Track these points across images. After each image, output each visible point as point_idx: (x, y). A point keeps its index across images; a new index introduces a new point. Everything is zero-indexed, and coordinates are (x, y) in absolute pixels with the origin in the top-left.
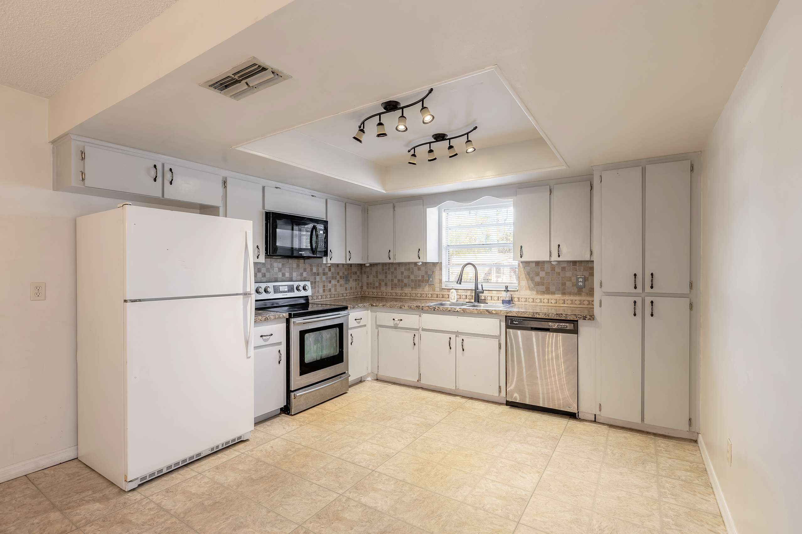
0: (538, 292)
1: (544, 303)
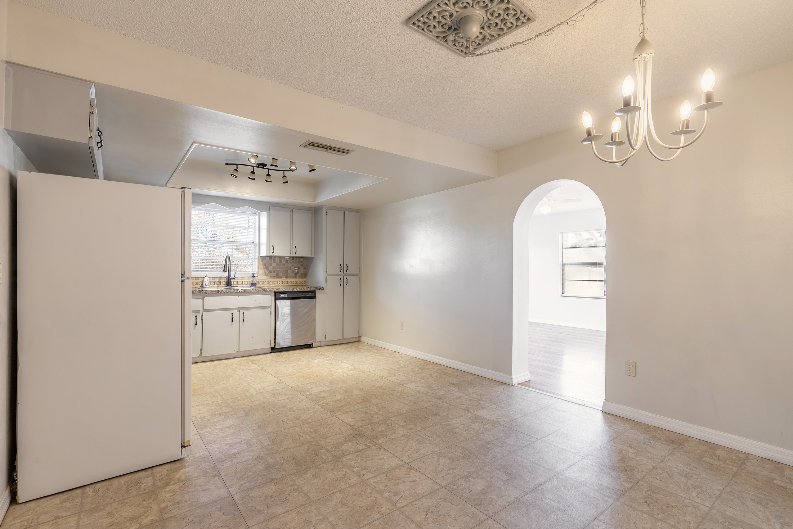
0: (271, 277)
1: (275, 284)
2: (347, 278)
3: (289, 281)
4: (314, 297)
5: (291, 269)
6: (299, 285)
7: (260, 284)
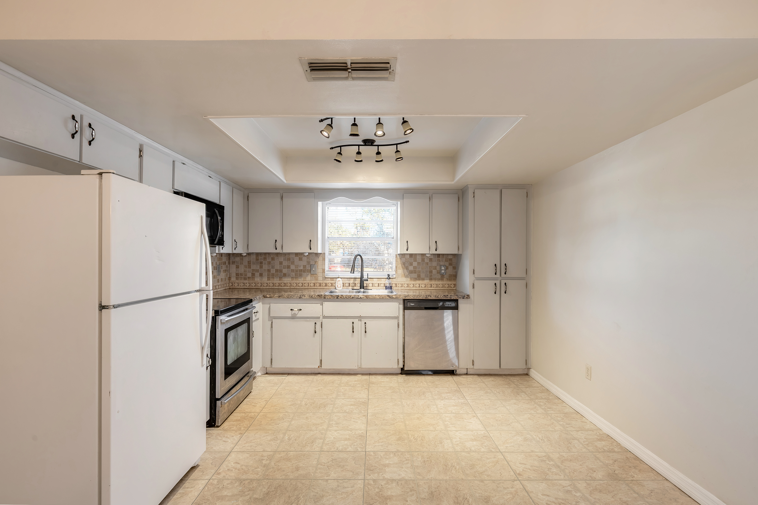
0: (411, 279)
1: (416, 287)
2: (505, 284)
3: (434, 284)
4: (456, 308)
5: (436, 269)
6: (447, 289)
7: (398, 287)
